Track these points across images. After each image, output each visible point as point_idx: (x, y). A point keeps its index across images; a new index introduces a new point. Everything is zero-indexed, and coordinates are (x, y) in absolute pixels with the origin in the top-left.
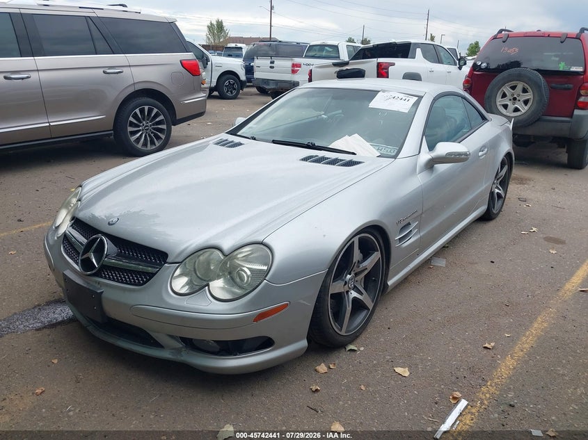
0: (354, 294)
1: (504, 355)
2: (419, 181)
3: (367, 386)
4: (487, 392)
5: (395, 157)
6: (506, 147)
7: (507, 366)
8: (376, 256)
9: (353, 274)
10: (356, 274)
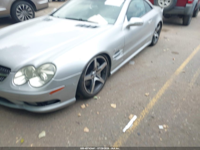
0: (96, 79)
1: (152, 98)
2: (124, 33)
3: (100, 112)
4: (144, 112)
5: (114, 24)
6: (160, 19)
7: (153, 102)
8: (105, 64)
9: (95, 71)
10: (97, 72)
